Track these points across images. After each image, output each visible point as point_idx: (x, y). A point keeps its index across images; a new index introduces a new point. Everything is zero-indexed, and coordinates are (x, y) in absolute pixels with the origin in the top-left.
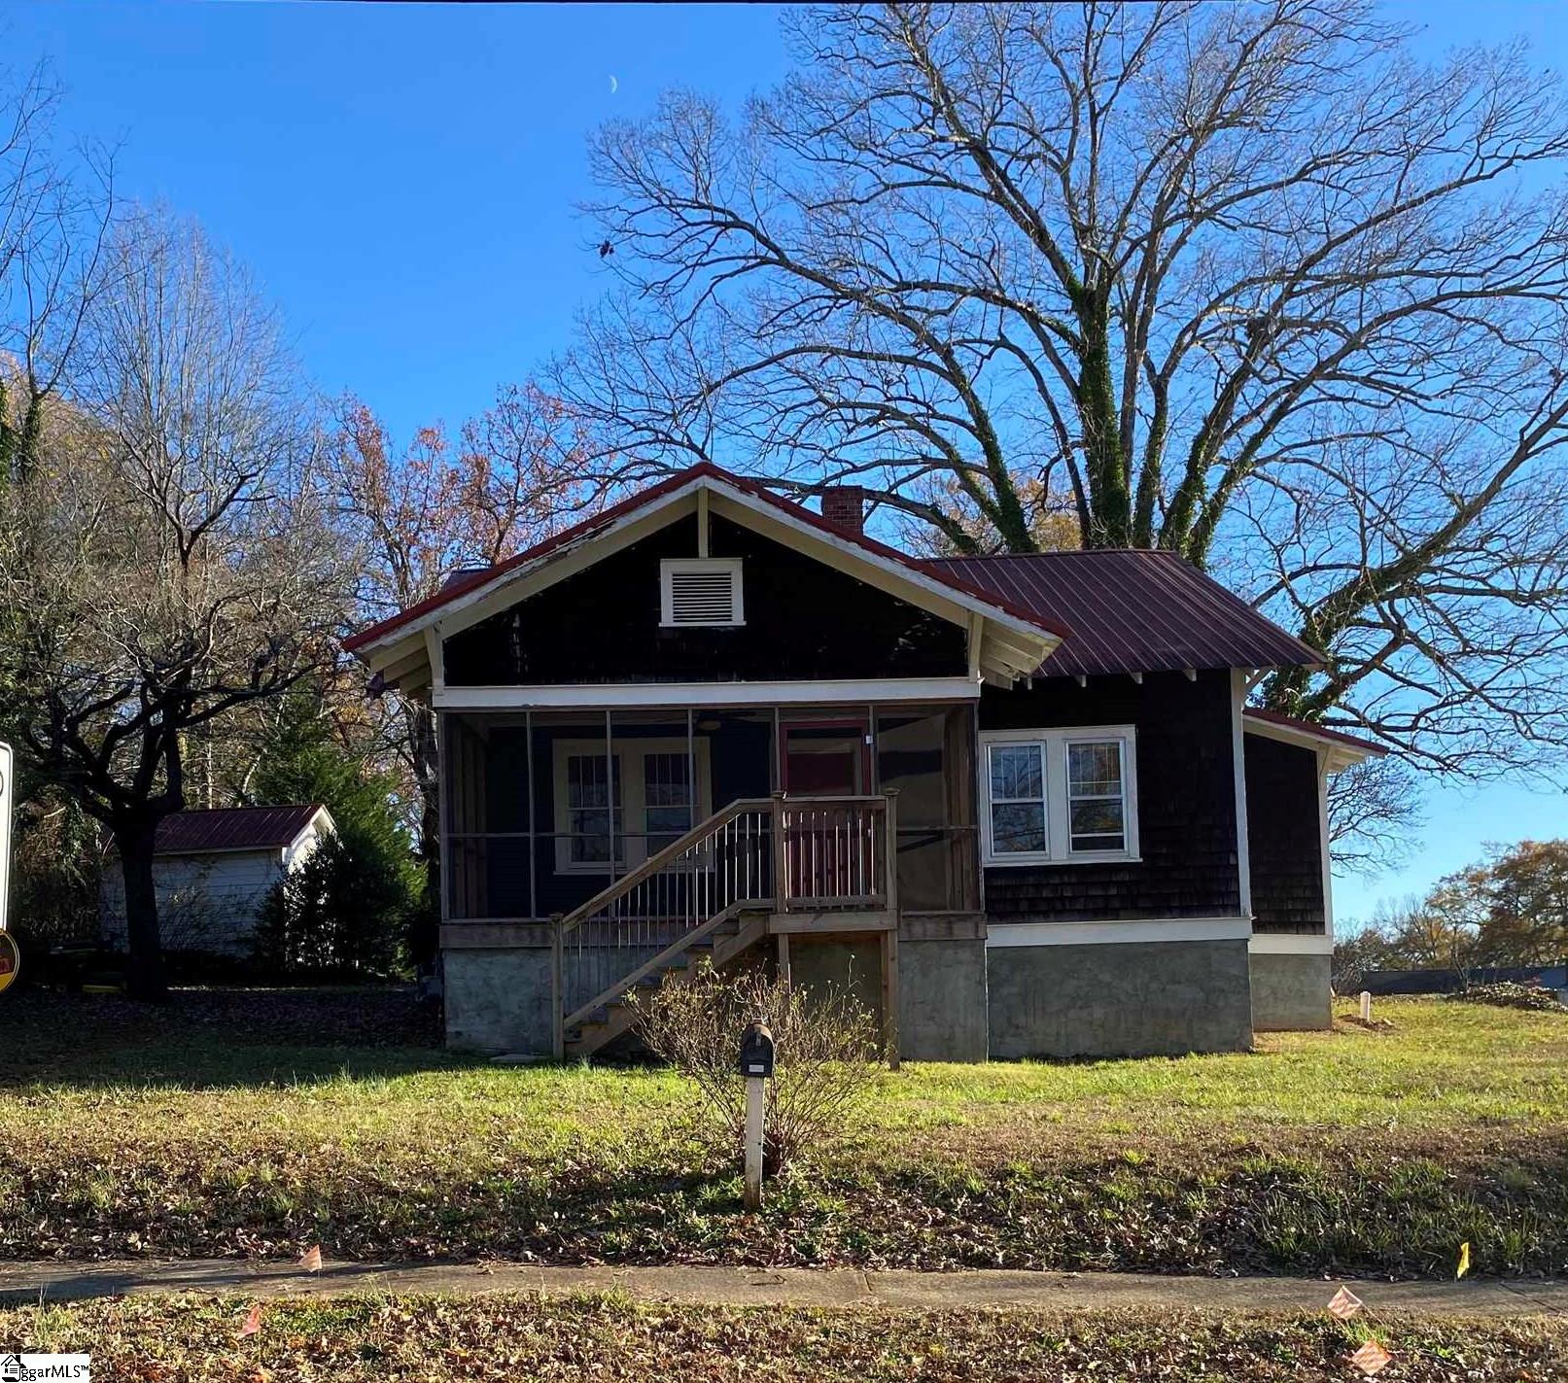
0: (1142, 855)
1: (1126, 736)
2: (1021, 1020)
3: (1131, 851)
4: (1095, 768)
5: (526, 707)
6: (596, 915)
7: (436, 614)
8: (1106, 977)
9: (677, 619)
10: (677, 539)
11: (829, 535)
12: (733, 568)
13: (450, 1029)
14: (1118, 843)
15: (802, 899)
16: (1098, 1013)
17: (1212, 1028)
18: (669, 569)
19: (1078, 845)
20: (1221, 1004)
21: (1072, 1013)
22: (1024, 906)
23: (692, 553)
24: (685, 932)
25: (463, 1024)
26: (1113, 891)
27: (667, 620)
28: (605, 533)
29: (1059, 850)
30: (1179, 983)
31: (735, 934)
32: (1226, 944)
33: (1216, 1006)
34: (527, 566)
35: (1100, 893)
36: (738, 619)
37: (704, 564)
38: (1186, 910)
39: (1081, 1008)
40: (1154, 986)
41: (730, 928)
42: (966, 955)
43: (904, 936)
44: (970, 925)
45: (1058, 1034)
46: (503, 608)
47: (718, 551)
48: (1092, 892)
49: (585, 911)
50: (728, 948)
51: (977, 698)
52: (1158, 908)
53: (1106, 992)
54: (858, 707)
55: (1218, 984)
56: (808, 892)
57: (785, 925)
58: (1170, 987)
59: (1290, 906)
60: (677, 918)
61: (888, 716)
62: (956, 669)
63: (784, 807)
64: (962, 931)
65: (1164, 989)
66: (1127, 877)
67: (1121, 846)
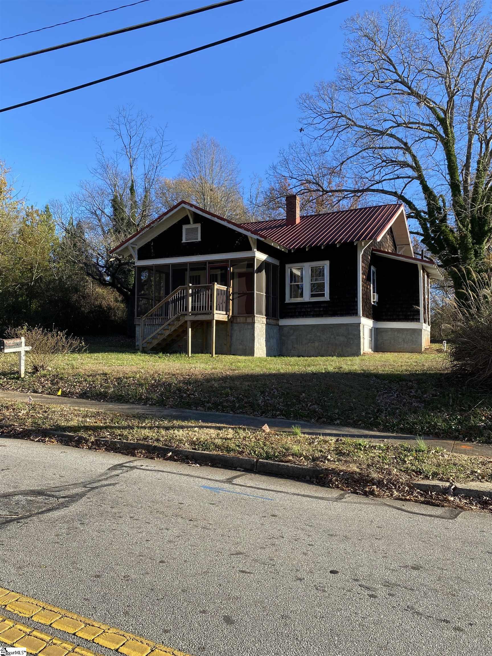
0: (330, 298)
1: (326, 265)
2: (296, 346)
3: (327, 297)
4: (317, 273)
5: (154, 264)
6: (149, 316)
7: (127, 243)
8: (318, 334)
9: (186, 240)
10: (185, 221)
11: (210, 216)
12: (198, 226)
13: (137, 344)
14: (323, 295)
15: (193, 312)
16: (317, 344)
17: (349, 349)
18: (185, 227)
19: (312, 296)
20: (352, 342)
21: (309, 344)
22: (297, 313)
23: (188, 223)
24: (168, 320)
25: (139, 343)
26: (322, 309)
27: (184, 241)
28: (161, 221)
29: (307, 297)
30: (340, 336)
31: (179, 321)
32: (354, 325)
33: (350, 343)
34: (146, 230)
35: (318, 310)
36: (199, 239)
37: (192, 226)
38: (342, 315)
39: (312, 343)
40: (332, 337)
41: (178, 319)
42: (250, 327)
43: (235, 321)
44: (251, 319)
45: (305, 350)
46: (149, 240)
47: (195, 222)
48: (316, 310)
49: (147, 315)
50: (178, 324)
51: (255, 257)
52: (334, 314)
53: (319, 338)
54: (226, 261)
55: (351, 336)
56: (195, 310)
57: (189, 318)
58: (337, 337)
59: (409, 314)
60: (167, 317)
61: (234, 262)
62: (250, 249)
63: (190, 287)
64: (249, 320)
65: (335, 338)
66: (326, 305)
67: (324, 296)
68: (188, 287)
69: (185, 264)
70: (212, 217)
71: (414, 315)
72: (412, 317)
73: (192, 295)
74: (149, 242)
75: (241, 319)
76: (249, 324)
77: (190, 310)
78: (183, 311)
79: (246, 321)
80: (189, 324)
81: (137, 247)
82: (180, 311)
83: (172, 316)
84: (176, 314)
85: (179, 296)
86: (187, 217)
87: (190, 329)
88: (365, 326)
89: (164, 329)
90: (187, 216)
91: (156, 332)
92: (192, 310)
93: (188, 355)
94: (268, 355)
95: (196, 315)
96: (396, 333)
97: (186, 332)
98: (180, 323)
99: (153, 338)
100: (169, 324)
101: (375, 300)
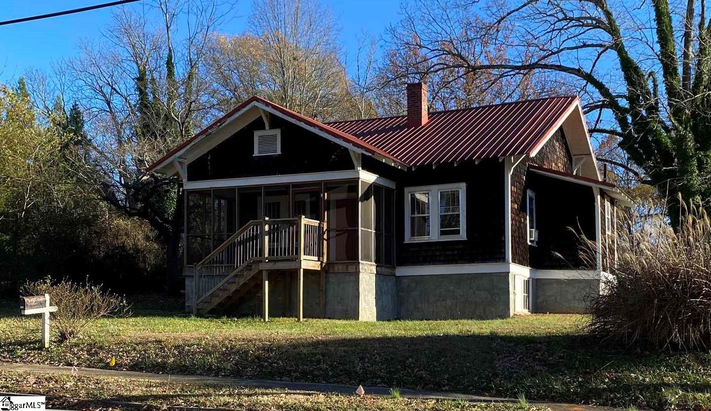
0: (467, 238)
1: (461, 188)
2: (420, 305)
3: (463, 236)
4: (450, 200)
5: (211, 188)
7: (172, 157)
8: (451, 288)
9: (260, 152)
10: (258, 124)
12: (277, 132)
13: (187, 304)
15: (272, 257)
17: (493, 309)
18: (257, 134)
19: (443, 233)
20: (497, 299)
21: (439, 303)
22: (421, 259)
23: (264, 128)
26: (456, 253)
27: (256, 153)
28: (223, 125)
29: (434, 234)
30: (480, 291)
31: (251, 270)
32: (500, 274)
33: (495, 301)
34: (200, 138)
35: (450, 253)
36: (279, 152)
37: (268, 132)
38: (484, 260)
39: (442, 301)
40: (471, 291)
41: (249, 267)
42: (353, 278)
43: (331, 271)
44: (354, 267)
45: (433, 311)
46: (206, 152)
47: (273, 126)
48: (448, 253)
49: (204, 262)
50: (248, 275)
51: (359, 178)
52: (472, 260)
53: (452, 294)
54: (318, 183)
55: (496, 291)
56: (274, 255)
57: (266, 266)
58: (477, 292)
60: (233, 265)
61: (330, 186)
63: (266, 223)
64: (351, 269)
65: (474, 293)
66: (461, 246)
67: (459, 233)
68: (263, 222)
69: (258, 187)
70: (297, 121)
73: (269, 233)
74: (204, 155)
75: (341, 267)
76: (350, 274)
77: (266, 255)
78: (256, 255)
79: (347, 270)
80: (265, 274)
81: (187, 162)
82: (253, 256)
83: (240, 263)
84: (246, 260)
85: (250, 234)
86: (260, 119)
87: (267, 282)
88: (516, 277)
89: (228, 283)
90: (261, 117)
91: (217, 287)
92: (269, 255)
93: (265, 320)
94: (379, 318)
95: (275, 261)
97: (262, 287)
98: (252, 274)
99: (212, 295)
100: (236, 276)
101: (533, 239)
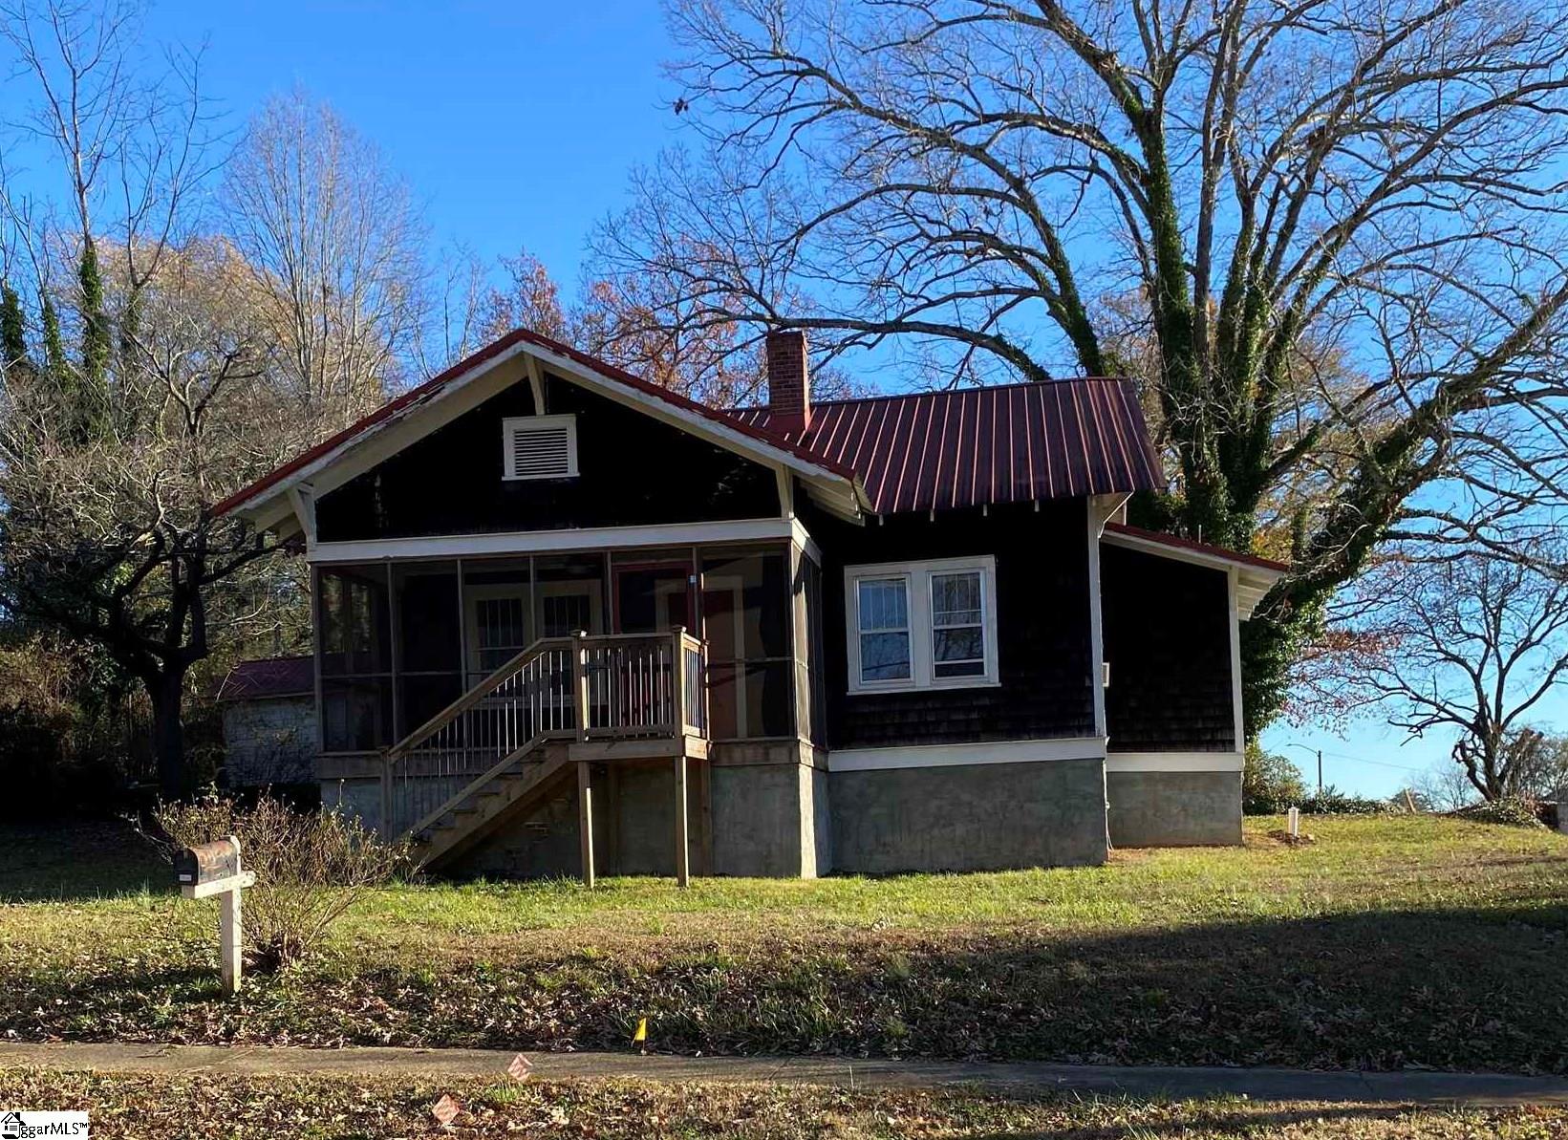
0: (1001, 680)
1: (985, 568)
2: (888, 839)
3: (991, 676)
4: (953, 595)
6: (418, 747)
7: (291, 478)
8: (966, 797)
9: (520, 471)
10: (516, 400)
12: (568, 423)
14: (978, 669)
15: (600, 730)
16: (960, 830)
17: (1068, 843)
18: (511, 426)
19: (941, 671)
20: (1076, 820)
21: (936, 832)
22: (890, 732)
23: (530, 411)
24: (495, 760)
26: (974, 716)
27: (510, 474)
28: (436, 398)
29: (922, 677)
30: (1037, 801)
31: (541, 762)
32: (1081, 764)
33: (1072, 825)
34: (369, 431)
35: (962, 717)
36: (573, 471)
37: (541, 421)
39: (944, 826)
40: (1013, 804)
41: (537, 756)
42: (781, 778)
43: (725, 762)
44: (784, 751)
45: (922, 851)
46: (366, 468)
47: (553, 409)
48: (955, 717)
49: (408, 743)
50: (536, 775)
51: (790, 538)
52: (1017, 730)
53: (967, 811)
54: (685, 549)
55: (1073, 802)
56: (605, 723)
57: (584, 753)
58: (1028, 806)
59: (1200, 726)
60: (490, 748)
61: (714, 557)
62: (773, 511)
63: (583, 645)
64: (779, 755)
65: (1022, 807)
66: (986, 702)
67: (981, 671)
68: (575, 643)
71: (1214, 731)
72: (1209, 737)
73: (590, 670)
74: (363, 476)
75: (749, 752)
76: (775, 767)
77: (586, 725)
78: (557, 726)
79: (768, 760)
80: (584, 774)
81: (316, 493)
82: (546, 726)
83: (512, 743)
84: (529, 737)
85: (536, 674)
86: (524, 385)
87: (588, 790)
89: (479, 795)
90: (526, 381)
91: (447, 806)
92: (593, 722)
93: (589, 885)
94: (820, 875)
95: (612, 740)
96: (1160, 787)
97: (576, 801)
98: (546, 771)
99: (438, 824)
100: (502, 776)
